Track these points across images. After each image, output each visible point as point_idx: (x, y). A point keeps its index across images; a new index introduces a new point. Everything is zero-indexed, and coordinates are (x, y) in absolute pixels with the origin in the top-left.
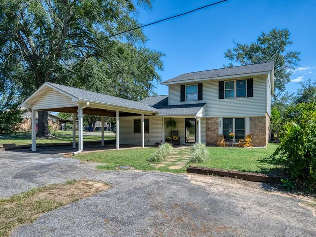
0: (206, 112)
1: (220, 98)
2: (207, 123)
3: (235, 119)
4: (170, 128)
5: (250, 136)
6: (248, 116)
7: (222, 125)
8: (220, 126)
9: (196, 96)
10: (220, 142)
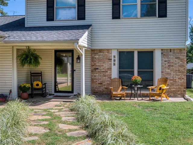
0: (91, 39)
1: (114, 18)
2: (93, 59)
3: (139, 52)
4: (26, 67)
5: (165, 81)
6: (158, 49)
7: (117, 62)
8: (114, 64)
9: (73, 13)
10: (117, 91)
